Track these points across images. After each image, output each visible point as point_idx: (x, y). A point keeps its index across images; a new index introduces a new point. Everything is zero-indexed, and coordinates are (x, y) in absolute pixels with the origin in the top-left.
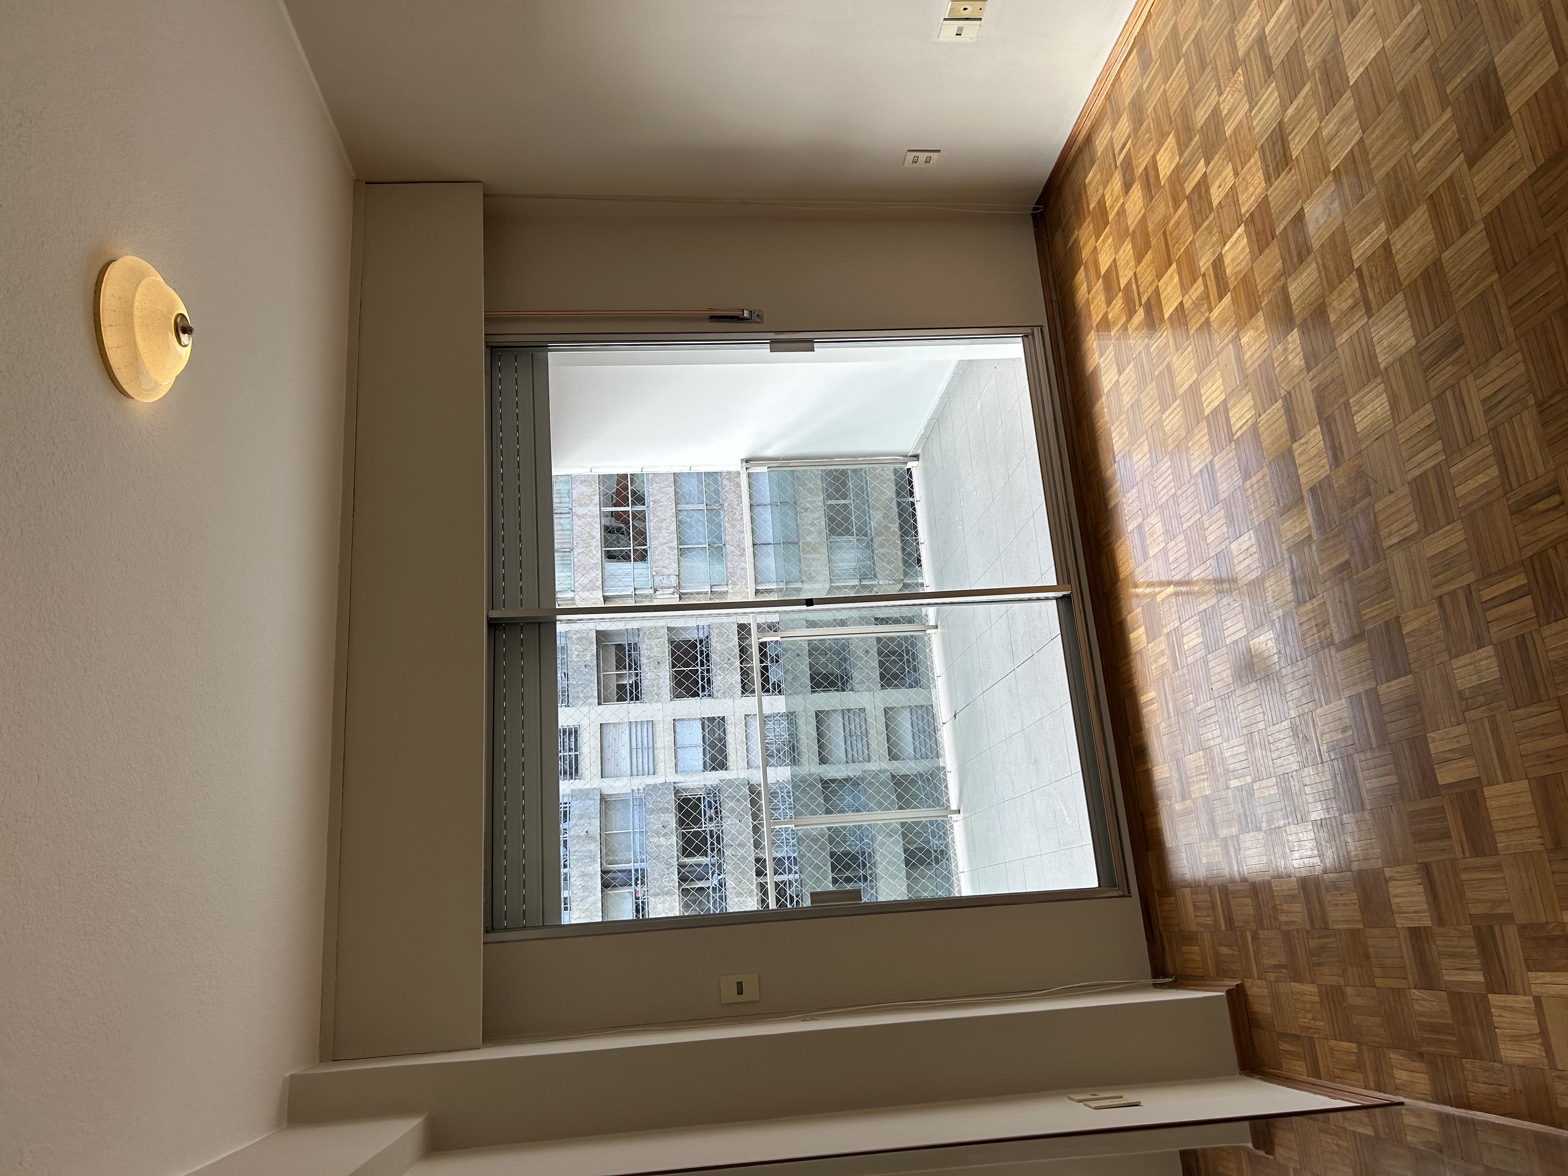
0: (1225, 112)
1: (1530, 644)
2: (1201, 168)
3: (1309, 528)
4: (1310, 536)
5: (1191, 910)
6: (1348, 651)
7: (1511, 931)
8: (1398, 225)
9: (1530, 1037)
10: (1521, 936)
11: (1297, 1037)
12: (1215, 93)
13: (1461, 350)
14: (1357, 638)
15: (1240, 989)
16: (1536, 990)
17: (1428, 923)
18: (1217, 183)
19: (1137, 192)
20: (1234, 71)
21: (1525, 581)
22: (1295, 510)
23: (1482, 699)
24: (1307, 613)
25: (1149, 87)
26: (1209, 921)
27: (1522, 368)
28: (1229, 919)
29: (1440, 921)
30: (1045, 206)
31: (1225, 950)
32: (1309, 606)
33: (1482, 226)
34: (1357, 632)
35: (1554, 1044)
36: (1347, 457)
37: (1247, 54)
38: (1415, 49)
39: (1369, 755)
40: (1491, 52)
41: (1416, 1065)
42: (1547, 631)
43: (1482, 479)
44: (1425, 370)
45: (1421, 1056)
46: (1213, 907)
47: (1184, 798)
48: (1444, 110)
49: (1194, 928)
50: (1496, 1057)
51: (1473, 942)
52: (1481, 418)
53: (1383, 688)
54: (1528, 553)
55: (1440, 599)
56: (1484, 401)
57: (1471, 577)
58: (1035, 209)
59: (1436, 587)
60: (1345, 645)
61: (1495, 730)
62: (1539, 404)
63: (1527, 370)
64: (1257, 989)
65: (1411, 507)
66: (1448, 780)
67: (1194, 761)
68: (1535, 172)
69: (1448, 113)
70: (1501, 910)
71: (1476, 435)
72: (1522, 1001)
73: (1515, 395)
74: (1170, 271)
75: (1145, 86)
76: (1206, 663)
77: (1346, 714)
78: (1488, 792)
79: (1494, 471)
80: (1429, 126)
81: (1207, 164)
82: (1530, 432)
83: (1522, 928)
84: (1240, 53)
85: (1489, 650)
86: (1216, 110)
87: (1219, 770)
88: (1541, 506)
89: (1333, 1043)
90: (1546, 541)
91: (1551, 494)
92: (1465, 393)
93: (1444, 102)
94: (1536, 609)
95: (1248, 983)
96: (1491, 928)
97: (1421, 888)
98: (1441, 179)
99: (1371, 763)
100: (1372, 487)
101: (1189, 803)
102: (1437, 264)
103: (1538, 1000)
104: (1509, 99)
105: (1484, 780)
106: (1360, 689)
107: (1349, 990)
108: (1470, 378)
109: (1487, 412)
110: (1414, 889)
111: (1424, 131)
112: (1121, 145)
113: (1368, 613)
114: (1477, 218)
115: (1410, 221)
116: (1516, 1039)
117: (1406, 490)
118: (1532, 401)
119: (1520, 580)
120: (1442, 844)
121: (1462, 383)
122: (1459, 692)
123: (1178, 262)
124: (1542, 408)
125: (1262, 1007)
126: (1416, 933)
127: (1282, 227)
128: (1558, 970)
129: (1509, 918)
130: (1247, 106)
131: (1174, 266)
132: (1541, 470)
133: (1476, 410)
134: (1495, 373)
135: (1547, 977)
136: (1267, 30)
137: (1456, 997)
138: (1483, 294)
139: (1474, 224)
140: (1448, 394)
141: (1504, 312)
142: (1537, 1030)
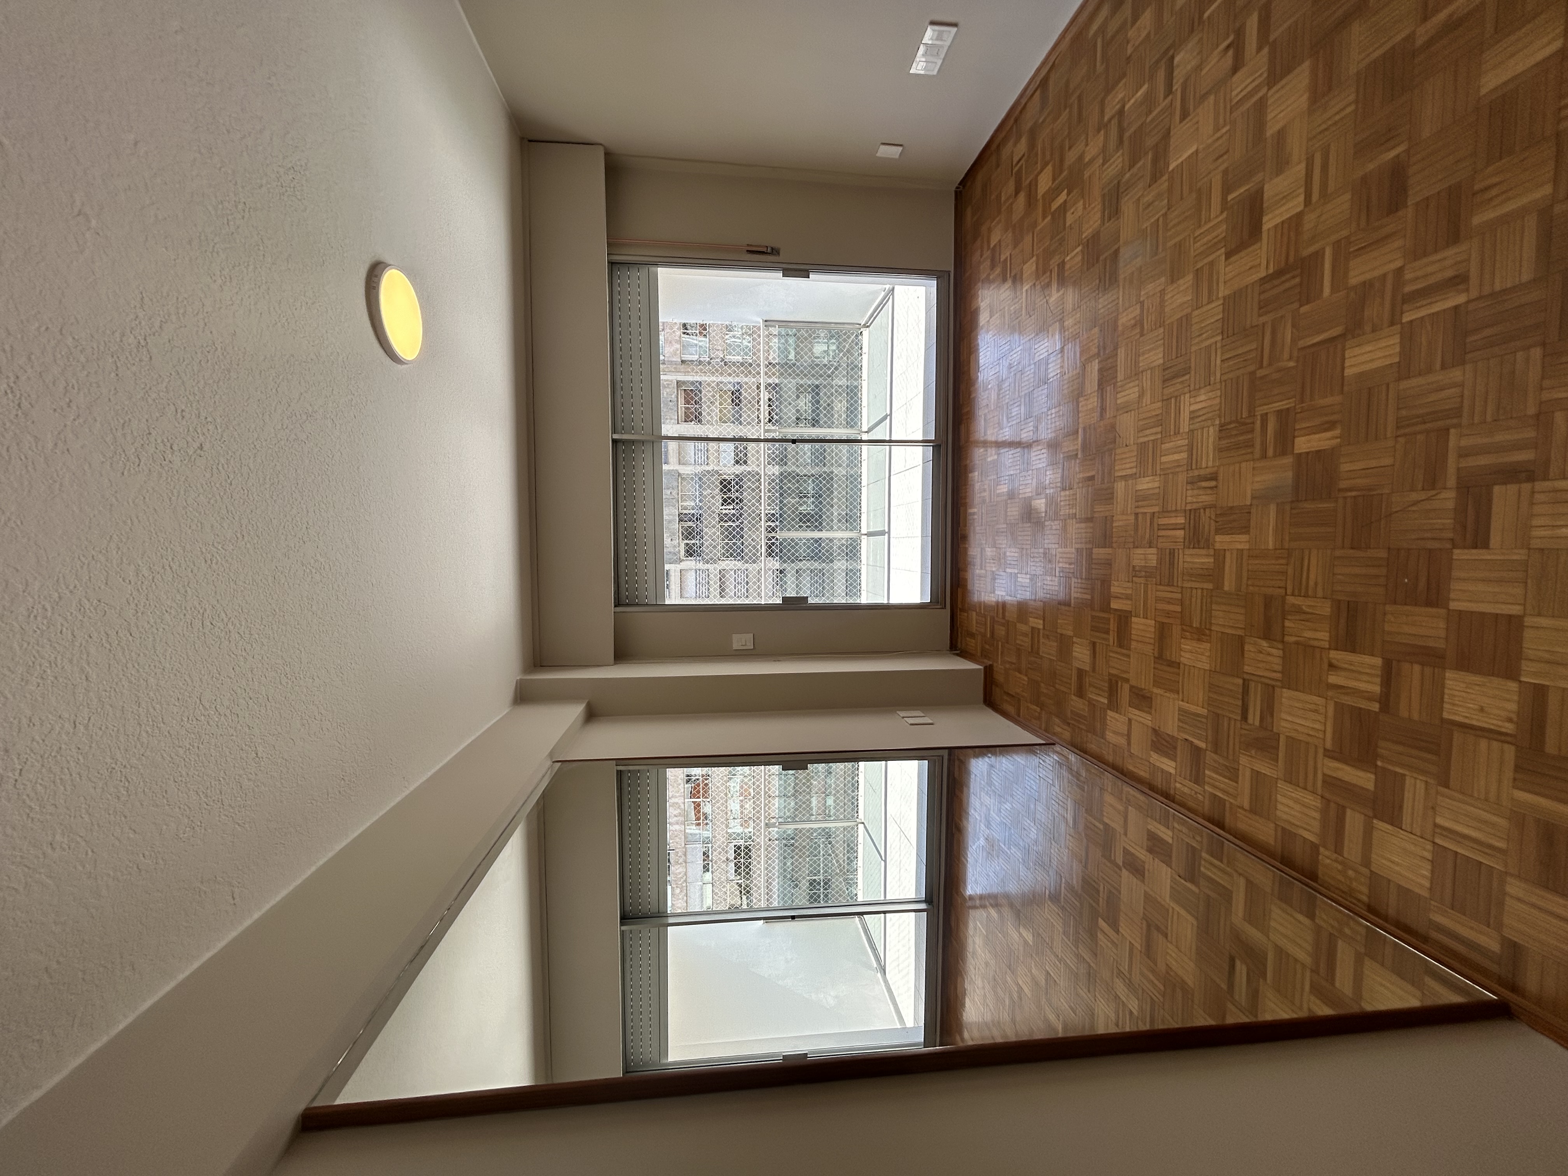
0: (1087, 160)
1: (1176, 555)
2: (1063, 196)
3: (1077, 450)
4: (1077, 454)
5: (974, 622)
6: (1083, 525)
7: (1126, 687)
8: (1172, 282)
9: (1122, 735)
10: (1130, 690)
11: (1013, 696)
12: (1083, 144)
13: (1187, 377)
14: (1089, 520)
15: (991, 666)
16: (1131, 716)
17: (1088, 669)
18: (1072, 211)
19: (1022, 198)
20: (1099, 131)
21: (1183, 521)
22: (1071, 437)
23: (1143, 574)
24: (1065, 496)
25: (1043, 122)
26: (982, 630)
27: (1217, 401)
28: (992, 633)
29: (1094, 670)
30: (964, 187)
31: (987, 647)
32: (1067, 493)
33: (1221, 302)
34: (1089, 516)
35: (1132, 742)
36: (1108, 416)
37: (1110, 120)
38: (1217, 159)
39: (1079, 581)
40: (1264, 180)
41: (1066, 727)
42: (1187, 552)
43: (1176, 457)
44: (1164, 381)
45: (1069, 724)
46: (986, 624)
47: (981, 569)
48: (1222, 212)
49: (974, 631)
50: (1103, 737)
51: (1106, 685)
52: (1187, 423)
53: (1095, 551)
54: (1189, 507)
55: (1137, 514)
56: (1191, 412)
57: (1156, 509)
58: (957, 188)
59: (1137, 507)
60: (1081, 521)
61: (1146, 592)
62: (1221, 425)
63: (1221, 403)
64: (999, 667)
65: (1135, 459)
66: (1116, 607)
67: (989, 552)
68: (1264, 277)
69: (1224, 215)
70: (1124, 676)
71: (1181, 431)
72: (1123, 719)
73: (1210, 415)
74: (1031, 261)
75: (1041, 120)
76: (1007, 504)
77: (1073, 556)
78: (1134, 619)
79: (1184, 455)
80: (1210, 220)
81: (1068, 194)
82: (1211, 440)
83: (1132, 687)
84: (1106, 119)
85: (1153, 551)
86: (1081, 157)
87: (1003, 561)
88: (1204, 484)
89: (1029, 705)
90: (1201, 504)
91: (1211, 479)
92: (1182, 403)
93: (1224, 205)
94: (1184, 538)
95: (995, 665)
96: (1117, 682)
97: (1088, 653)
98: (1206, 261)
99: (1079, 585)
100: (1117, 439)
101: (983, 572)
102: (1188, 317)
103: (1130, 720)
104: (1265, 219)
105: (1133, 614)
106: (1083, 546)
107: (1042, 685)
108: (1187, 396)
109: (1191, 419)
110: (1085, 652)
111: (1206, 223)
112: (1018, 159)
113: (1098, 508)
114: (1220, 295)
115: (1181, 282)
116: (1115, 732)
117: (1135, 448)
118: (1217, 422)
119: (1181, 520)
120: (1105, 636)
121: (1182, 398)
122: (1134, 567)
123: (1038, 256)
124: (1222, 428)
125: (1000, 677)
126: (1081, 673)
127: (1104, 256)
128: (1143, 711)
129: (1127, 680)
130: (1101, 161)
131: (1034, 258)
132: (1210, 464)
133: (1185, 415)
134: (1203, 398)
135: (1137, 712)
136: (1127, 107)
137: (1092, 704)
138: (1210, 346)
139: (1218, 298)
140: (1173, 400)
141: (1218, 362)
142: (1126, 733)
